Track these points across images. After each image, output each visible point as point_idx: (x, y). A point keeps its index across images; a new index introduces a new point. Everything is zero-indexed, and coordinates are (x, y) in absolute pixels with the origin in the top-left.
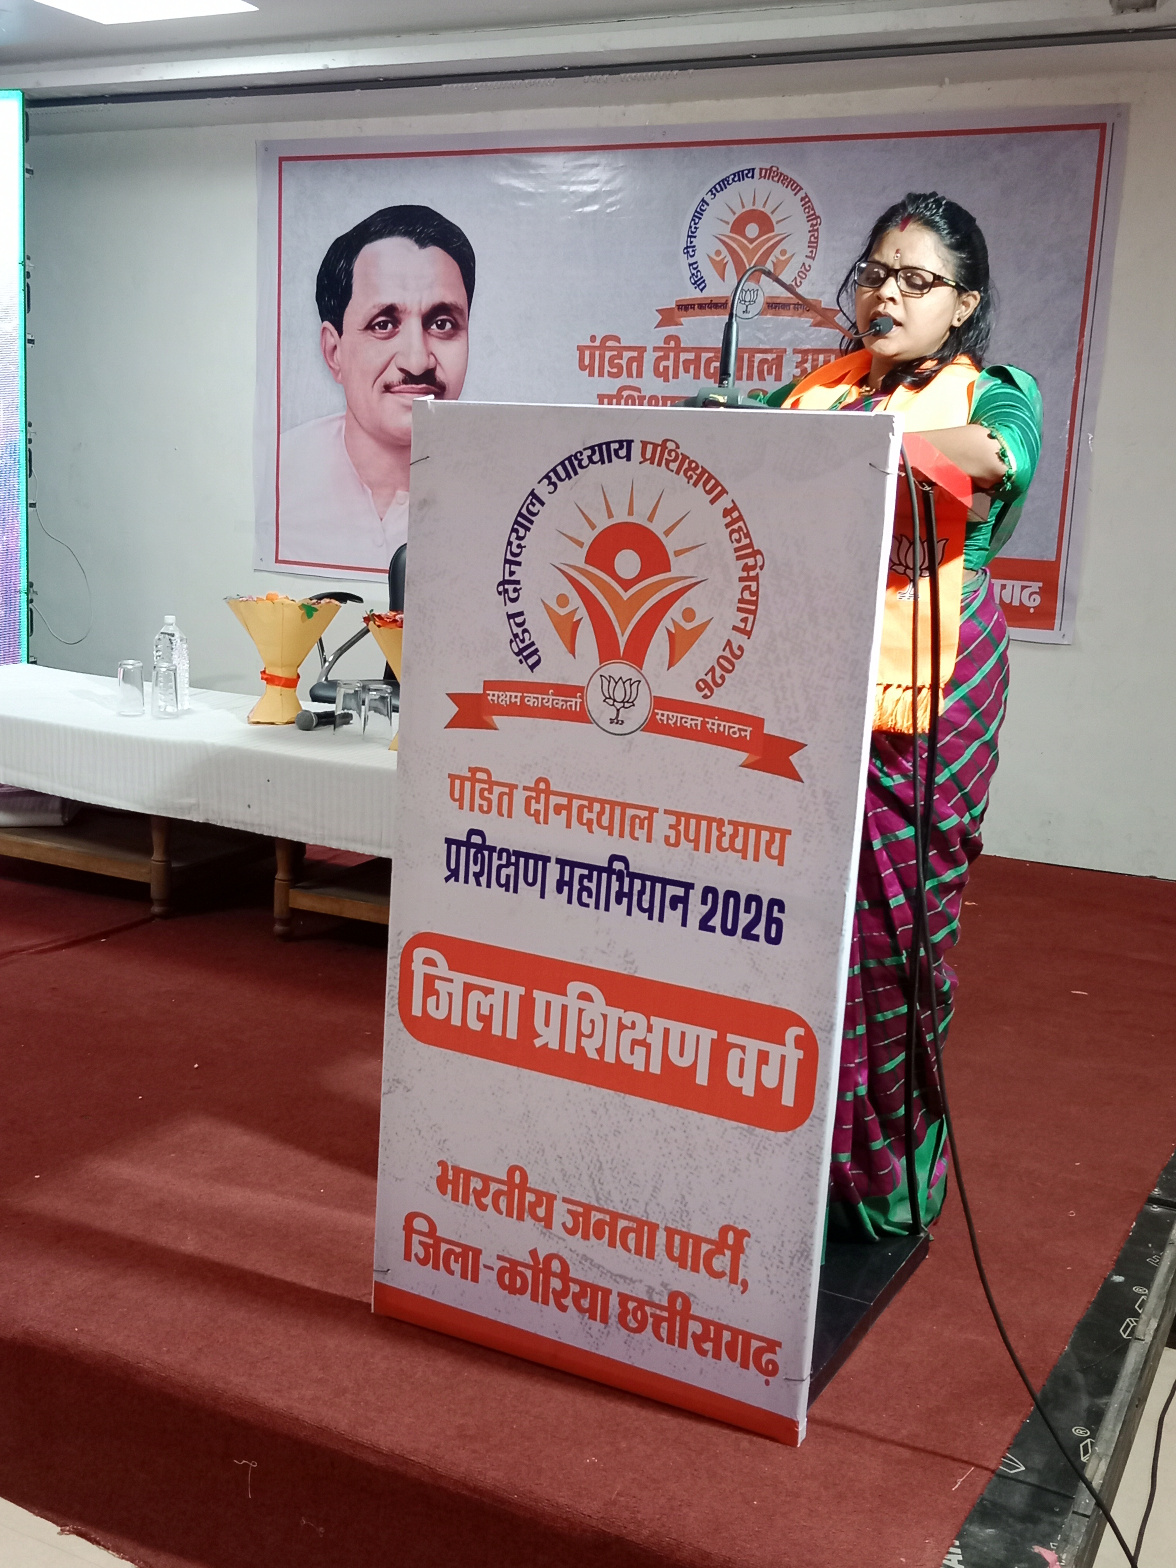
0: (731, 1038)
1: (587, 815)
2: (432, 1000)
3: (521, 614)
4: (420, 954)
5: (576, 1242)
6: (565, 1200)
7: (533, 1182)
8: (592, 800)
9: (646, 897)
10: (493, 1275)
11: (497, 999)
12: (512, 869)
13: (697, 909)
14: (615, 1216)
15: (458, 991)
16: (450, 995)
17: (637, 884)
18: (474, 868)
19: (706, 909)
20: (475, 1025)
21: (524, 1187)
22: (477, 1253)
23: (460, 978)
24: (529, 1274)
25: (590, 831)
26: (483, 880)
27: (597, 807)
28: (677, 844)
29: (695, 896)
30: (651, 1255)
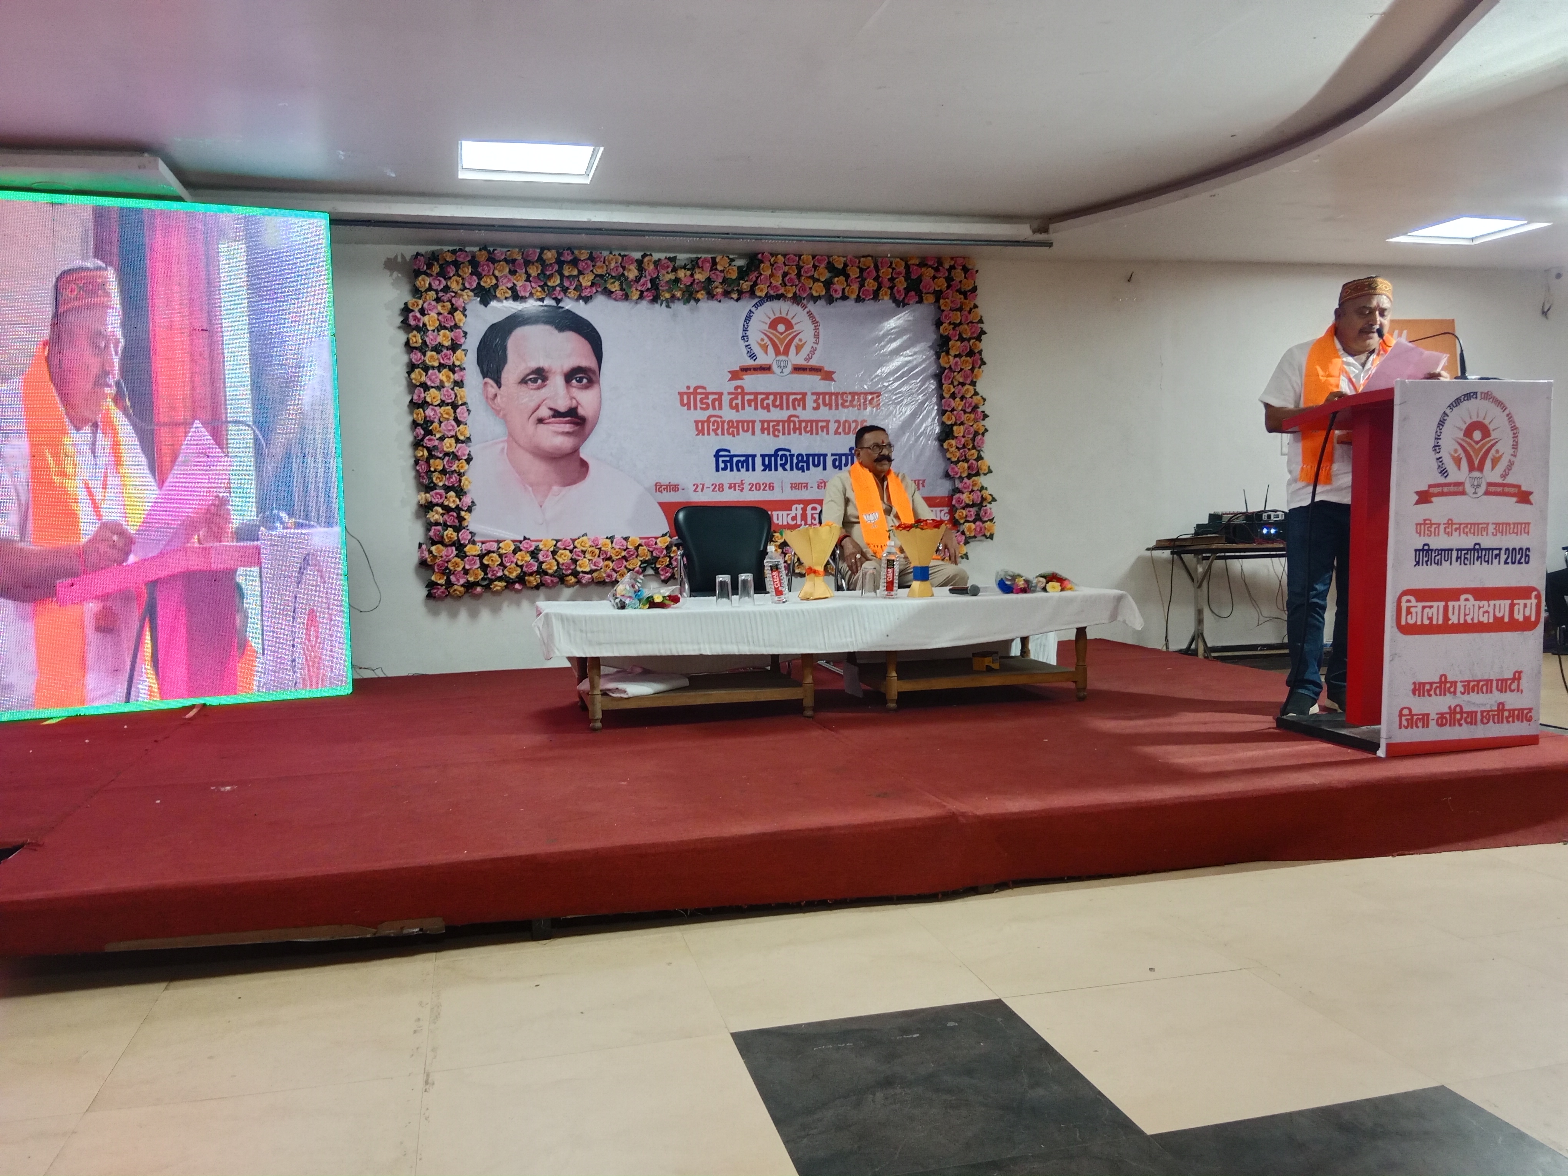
0: (1515, 601)
1: (1466, 530)
2: (1409, 617)
3: (1441, 458)
4: (1404, 598)
5: (1466, 697)
6: (1461, 682)
7: (1450, 679)
8: (1467, 524)
9: (1487, 557)
10: (1434, 722)
11: (1434, 610)
12: (1439, 556)
13: (1503, 557)
14: (1479, 681)
15: (1419, 609)
16: (1417, 612)
17: (1484, 552)
18: (1426, 559)
19: (1506, 556)
20: (1426, 622)
21: (1446, 682)
22: (1428, 715)
23: (1420, 605)
24: (1448, 716)
25: (1467, 535)
26: (1429, 563)
27: (1469, 526)
28: (1496, 535)
29: (1503, 552)
30: (1491, 692)
